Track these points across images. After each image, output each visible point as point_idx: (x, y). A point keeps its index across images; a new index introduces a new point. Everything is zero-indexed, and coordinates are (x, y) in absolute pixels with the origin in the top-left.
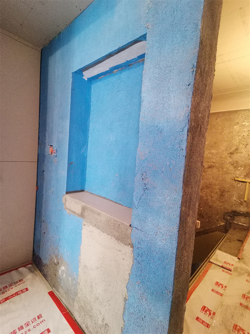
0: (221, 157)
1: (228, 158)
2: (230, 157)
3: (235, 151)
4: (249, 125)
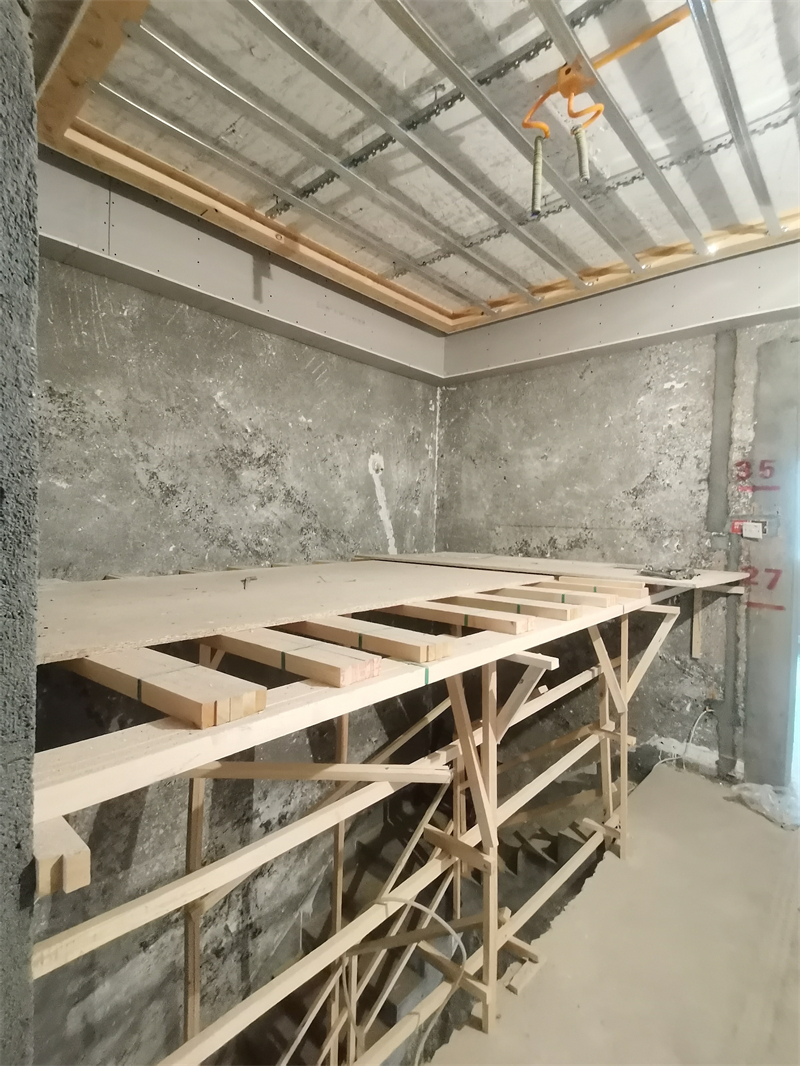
0: (607, 508)
1: (629, 509)
2: (634, 504)
3: (647, 483)
4: (686, 390)
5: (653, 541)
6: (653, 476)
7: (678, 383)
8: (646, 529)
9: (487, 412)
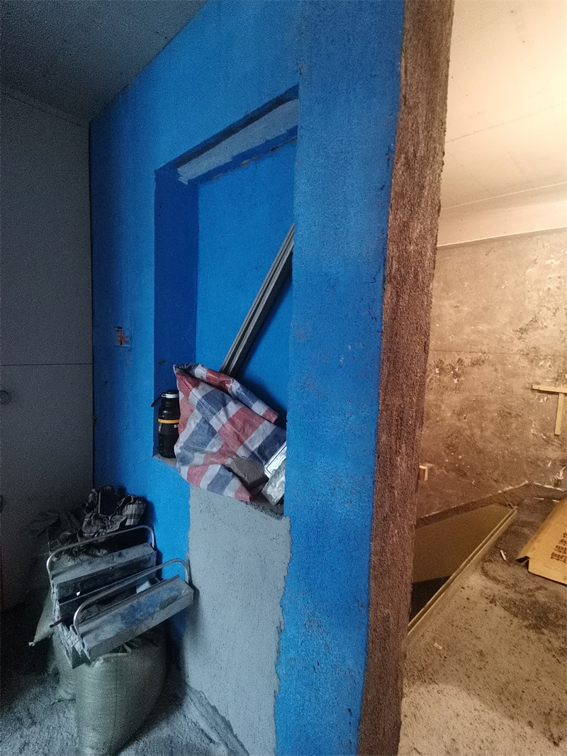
0: (500, 340)
1: (516, 341)
2: (520, 338)
3: (531, 325)
4: (561, 265)
5: (532, 362)
6: (535, 321)
7: (557, 260)
8: (528, 354)
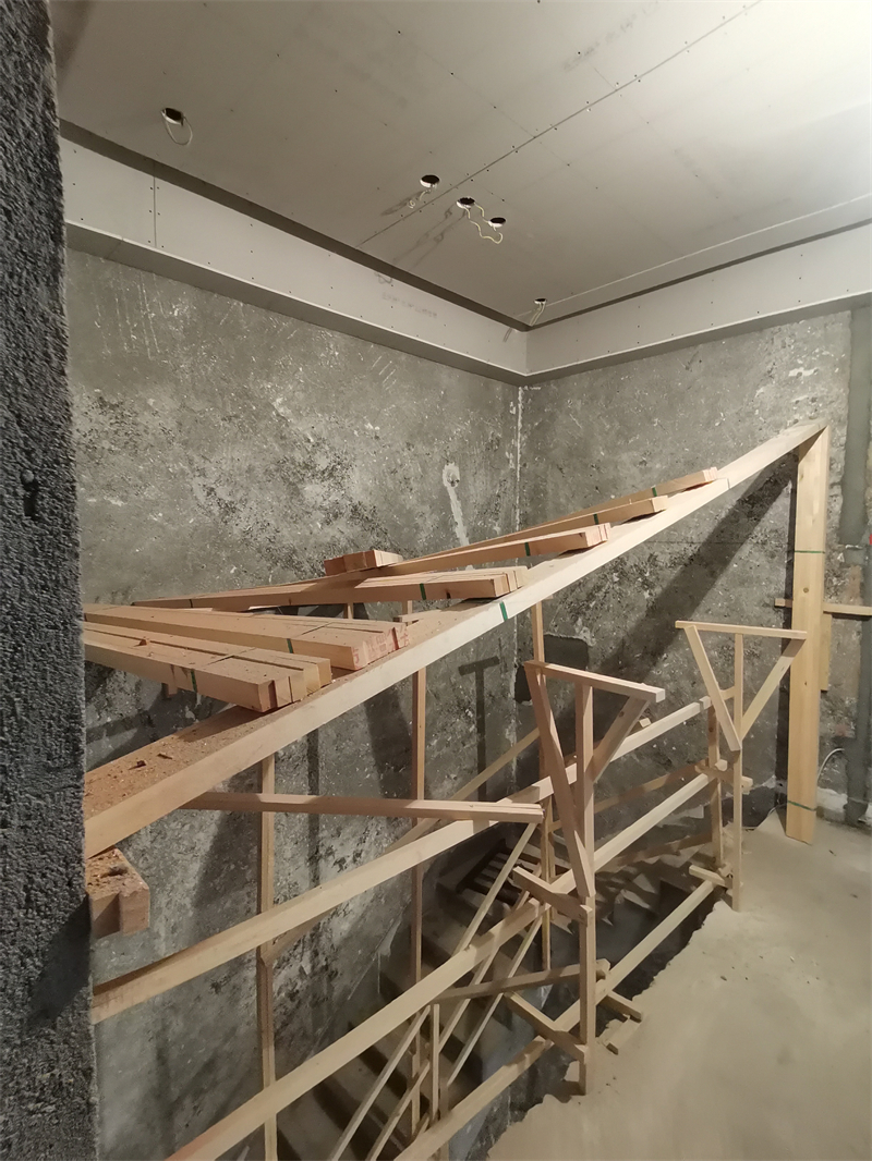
0: (717, 519)
1: (744, 520)
2: (750, 514)
3: (766, 489)
4: (817, 378)
5: (773, 556)
6: (774, 481)
7: (805, 369)
9: (576, 412)
